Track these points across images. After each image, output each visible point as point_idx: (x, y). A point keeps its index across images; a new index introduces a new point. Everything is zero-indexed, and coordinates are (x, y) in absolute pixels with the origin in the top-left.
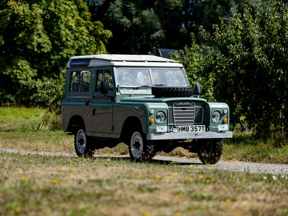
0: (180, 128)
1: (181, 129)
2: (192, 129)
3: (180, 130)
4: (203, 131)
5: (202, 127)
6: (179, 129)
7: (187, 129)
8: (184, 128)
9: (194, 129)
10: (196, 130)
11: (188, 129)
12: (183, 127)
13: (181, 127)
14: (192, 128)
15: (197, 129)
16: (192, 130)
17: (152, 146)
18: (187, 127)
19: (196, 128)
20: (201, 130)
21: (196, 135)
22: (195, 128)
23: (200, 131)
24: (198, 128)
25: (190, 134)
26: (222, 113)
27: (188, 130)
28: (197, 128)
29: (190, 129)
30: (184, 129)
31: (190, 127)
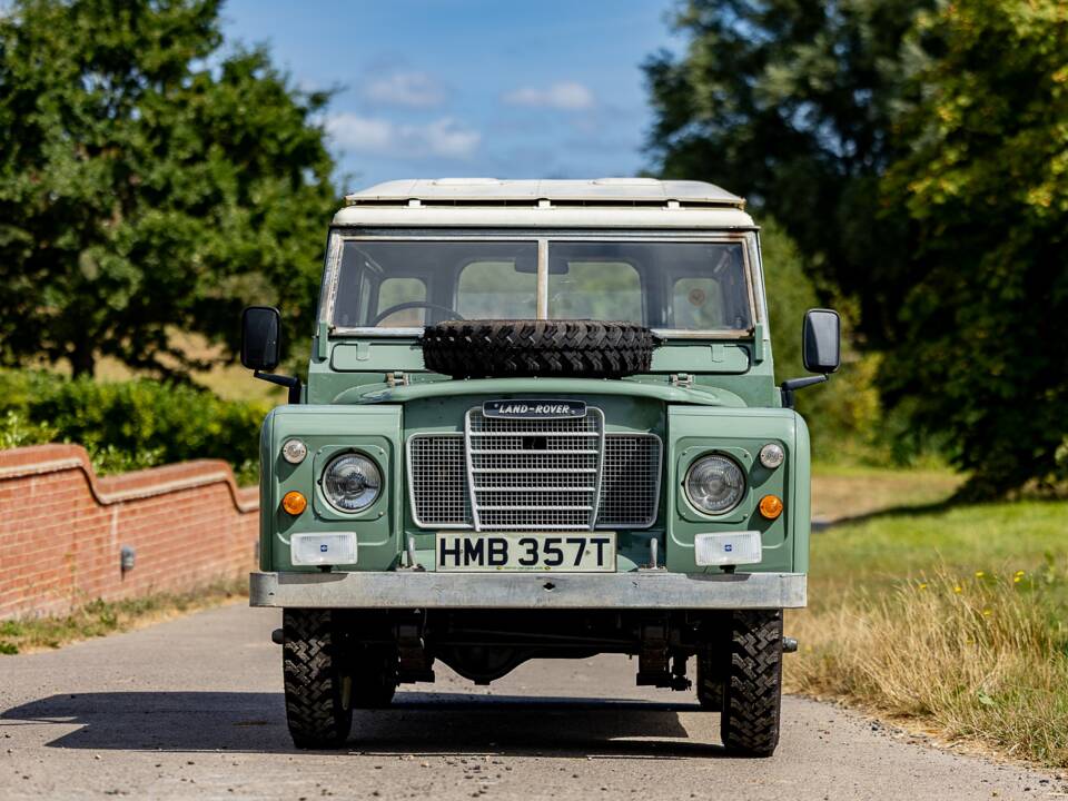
0: (450, 546)
1: (456, 552)
2: (529, 552)
3: (450, 559)
4: (600, 563)
5: (593, 541)
6: (444, 552)
7: (498, 552)
8: (474, 545)
9: (542, 556)
10: (554, 557)
11: (504, 552)
12: (467, 542)
13: (457, 541)
14: (531, 546)
15: (559, 552)
16: (530, 558)
17: (317, 645)
18: (491, 541)
19: (552, 546)
20: (589, 561)
21: (549, 586)
22: (547, 550)
23: (577, 563)
24: (570, 551)
25: (510, 584)
26: (748, 464)
27: (498, 557)
28: (562, 546)
29: (517, 551)
30: (473, 552)
31: (513, 540)
